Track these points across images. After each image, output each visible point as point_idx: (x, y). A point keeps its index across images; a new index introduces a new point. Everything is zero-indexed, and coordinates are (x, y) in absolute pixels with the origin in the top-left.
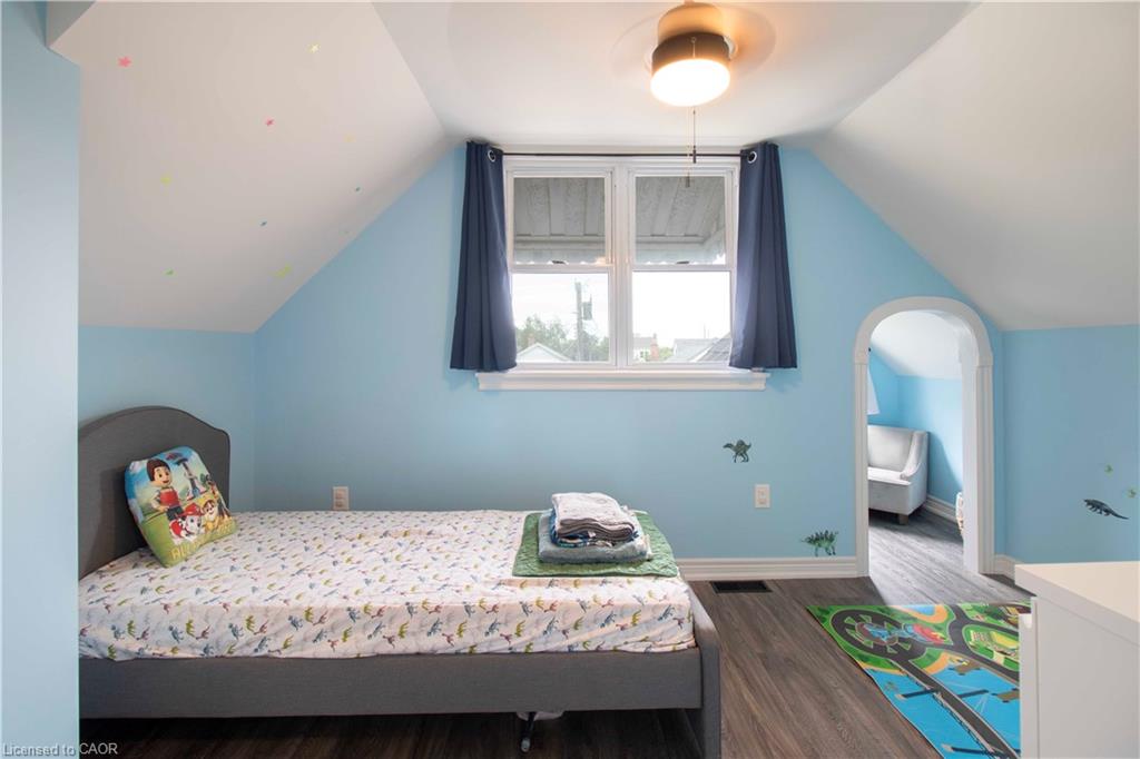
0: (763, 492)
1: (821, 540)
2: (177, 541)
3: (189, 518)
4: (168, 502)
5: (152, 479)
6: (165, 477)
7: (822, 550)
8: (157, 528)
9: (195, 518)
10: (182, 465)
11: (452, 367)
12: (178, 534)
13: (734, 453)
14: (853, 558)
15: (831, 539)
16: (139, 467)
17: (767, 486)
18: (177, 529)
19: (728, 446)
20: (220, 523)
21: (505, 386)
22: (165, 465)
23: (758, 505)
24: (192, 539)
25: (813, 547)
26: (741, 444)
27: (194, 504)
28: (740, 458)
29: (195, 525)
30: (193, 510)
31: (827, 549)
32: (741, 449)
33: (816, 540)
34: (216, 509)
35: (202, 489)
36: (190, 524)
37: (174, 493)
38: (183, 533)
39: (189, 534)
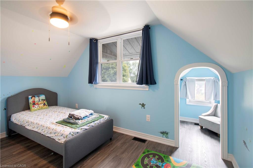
0: (148, 117)
1: (164, 133)
2: (33, 108)
3: (36, 105)
4: (33, 102)
5: (32, 99)
6: (34, 99)
7: (164, 136)
8: (31, 106)
9: (37, 105)
10: (38, 97)
11: (89, 83)
12: (33, 107)
13: (141, 106)
14: (174, 141)
15: (167, 134)
16: (30, 97)
17: (150, 116)
18: (33, 106)
19: (140, 104)
20: (43, 107)
21: (98, 87)
22: (35, 97)
23: (147, 120)
24: (36, 108)
25: (162, 135)
26: (143, 104)
27: (38, 103)
28: (143, 108)
29: (37, 106)
30: (37, 104)
31: (166, 136)
32: (143, 105)
33: (163, 133)
34: (43, 104)
35: (41, 101)
36: (36, 106)
37: (35, 101)
38: (34, 107)
39: (35, 107)
